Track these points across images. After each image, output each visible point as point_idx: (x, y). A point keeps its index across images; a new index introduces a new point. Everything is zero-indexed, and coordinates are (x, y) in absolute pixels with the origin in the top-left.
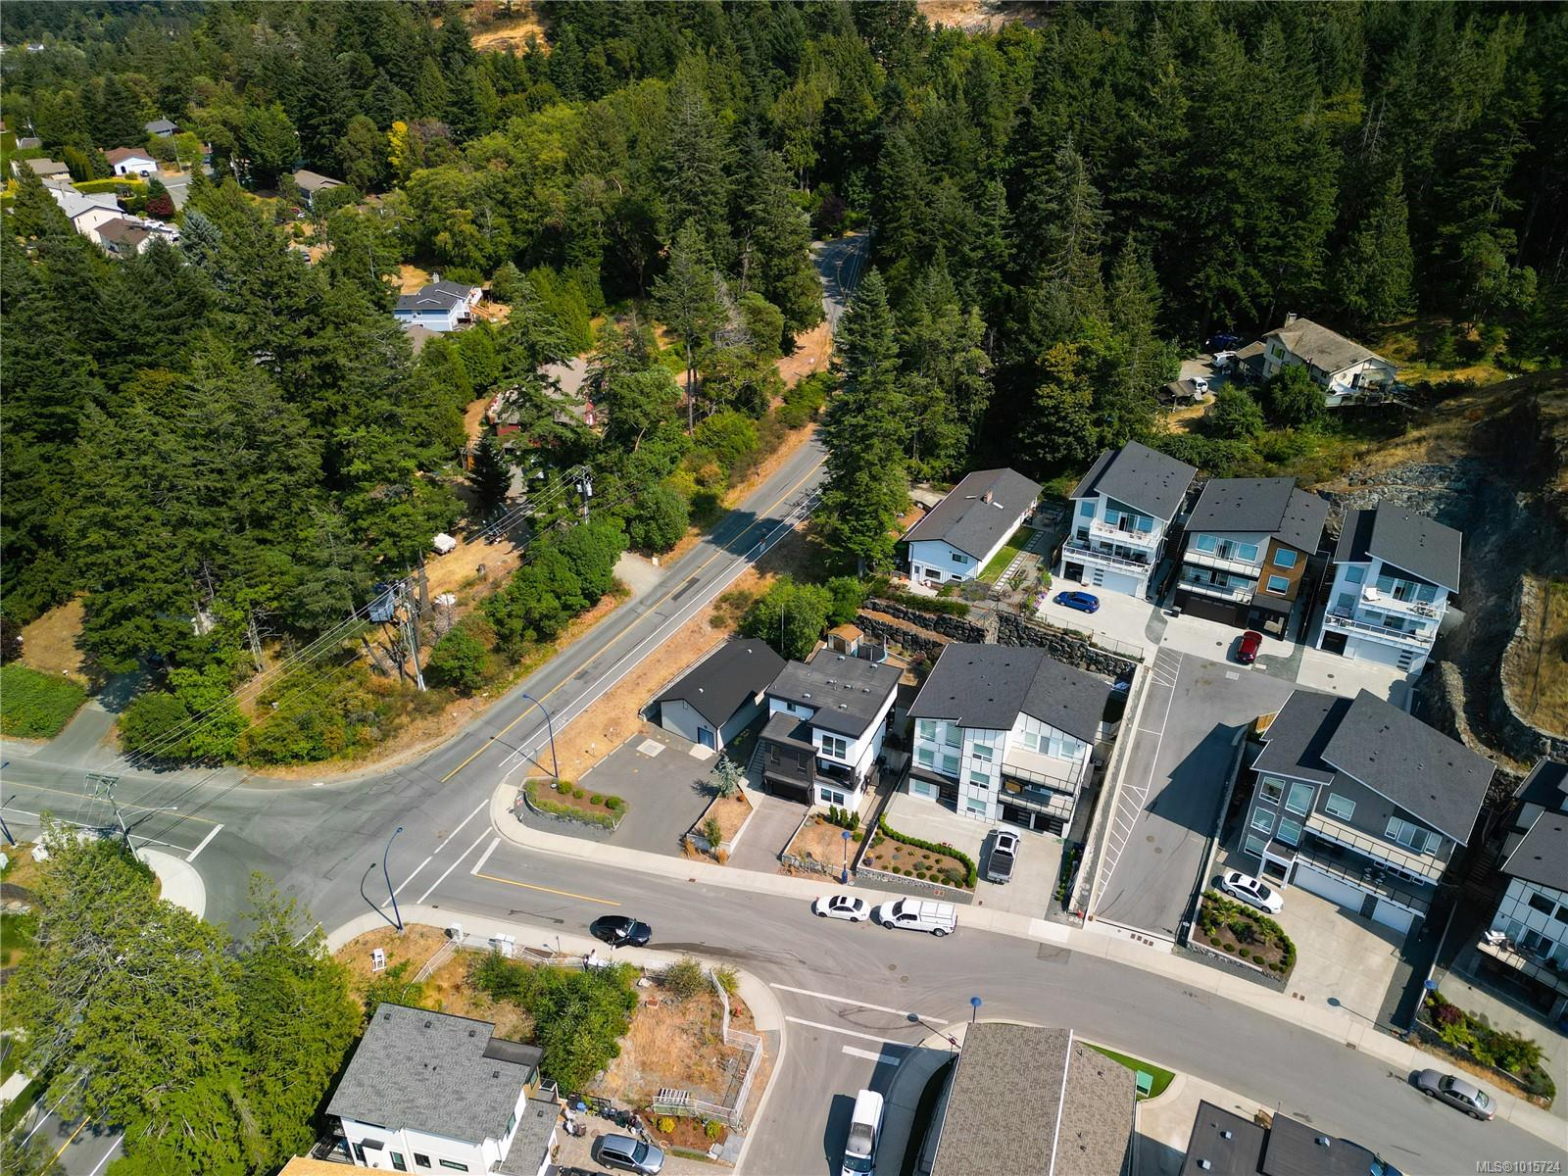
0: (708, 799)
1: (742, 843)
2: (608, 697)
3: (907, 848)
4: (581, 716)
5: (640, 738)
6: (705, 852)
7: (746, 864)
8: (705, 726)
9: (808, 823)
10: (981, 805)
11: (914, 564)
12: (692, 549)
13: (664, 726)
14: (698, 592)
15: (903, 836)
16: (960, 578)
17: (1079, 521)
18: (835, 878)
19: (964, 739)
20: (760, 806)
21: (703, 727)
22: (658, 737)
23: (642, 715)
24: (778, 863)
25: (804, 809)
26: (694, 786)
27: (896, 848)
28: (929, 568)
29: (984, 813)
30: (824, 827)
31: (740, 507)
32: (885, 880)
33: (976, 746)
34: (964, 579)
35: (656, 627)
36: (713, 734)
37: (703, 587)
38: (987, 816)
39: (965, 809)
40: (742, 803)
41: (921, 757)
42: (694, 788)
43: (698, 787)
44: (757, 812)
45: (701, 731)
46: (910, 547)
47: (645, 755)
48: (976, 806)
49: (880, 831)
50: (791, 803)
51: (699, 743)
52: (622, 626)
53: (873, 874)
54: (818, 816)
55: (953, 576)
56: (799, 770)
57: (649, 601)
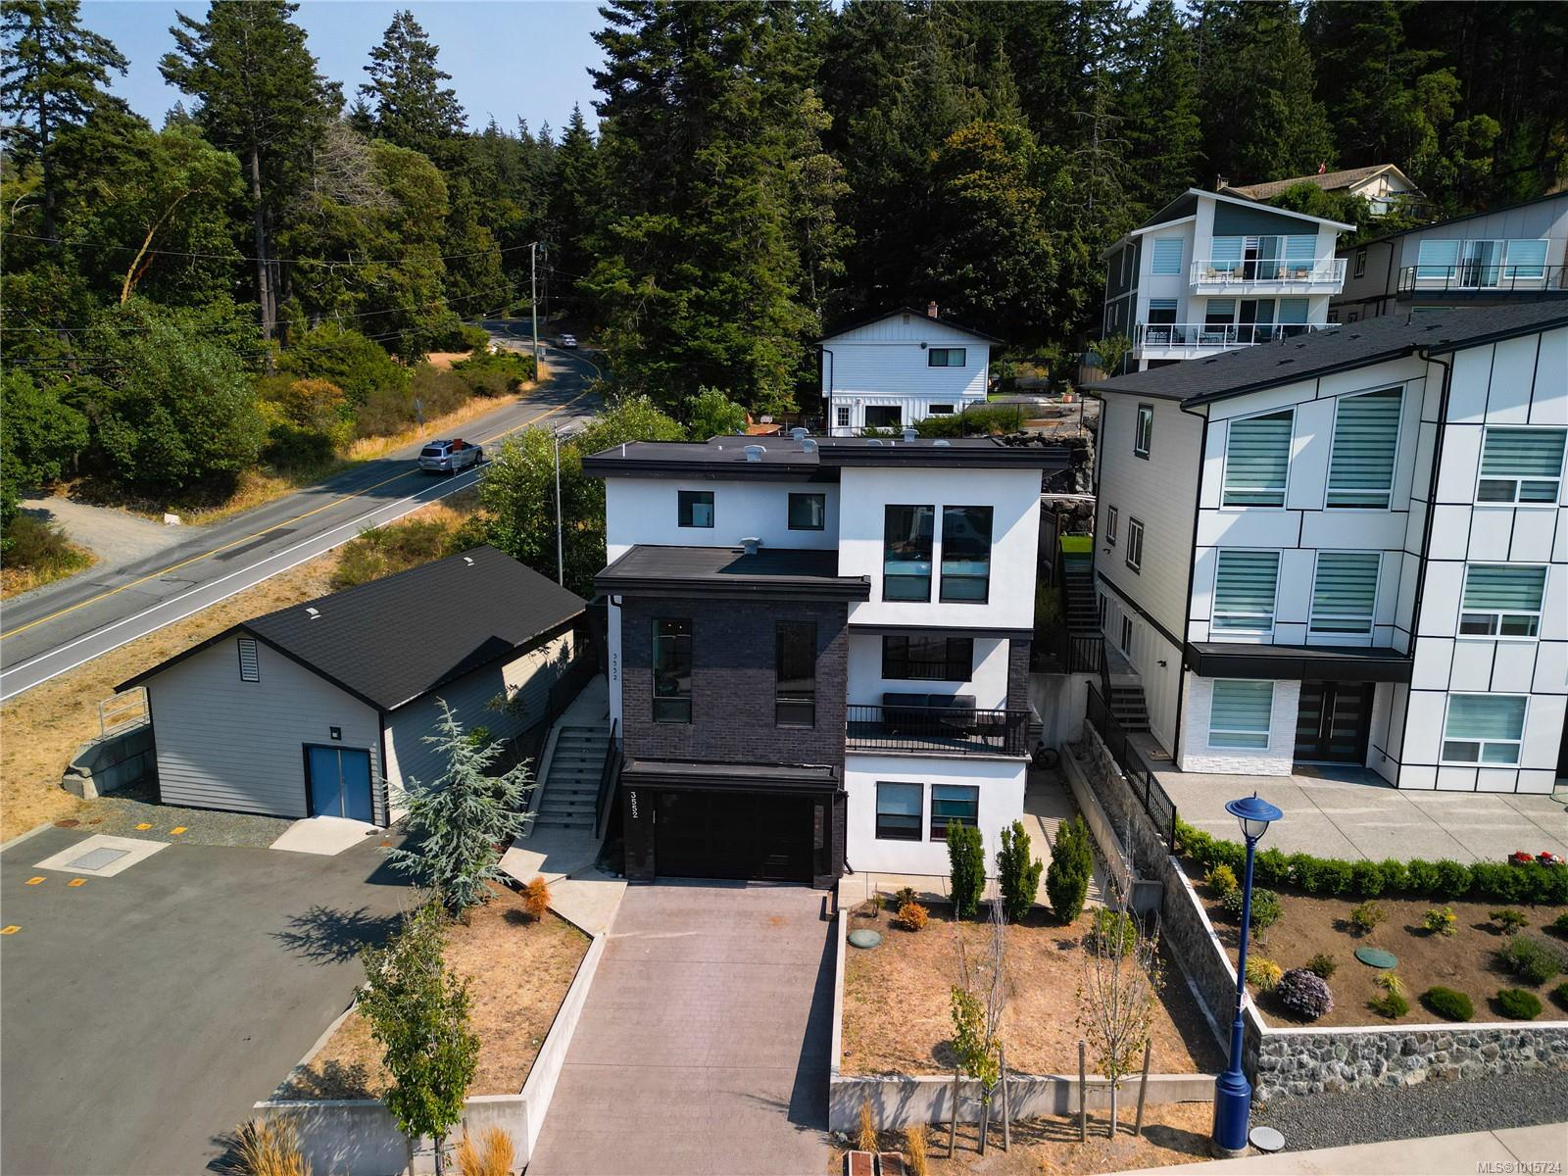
8: (333, 730)
9: (864, 937)
10: (1501, 719)
11: (837, 402)
12: (273, 502)
13: (167, 793)
14: (291, 543)
15: (1342, 864)
16: (949, 409)
17: (1151, 286)
18: (1158, 1135)
19: (1441, 424)
20: (618, 927)
21: (325, 739)
22: (142, 826)
23: (80, 773)
24: (812, 1137)
25: (810, 899)
26: (294, 931)
27: (1340, 926)
28: (874, 404)
29: (1512, 753)
30: (944, 935)
31: (387, 457)
32: (1416, 1077)
33: (1497, 437)
34: (958, 408)
35: (160, 600)
36: (367, 752)
37: (308, 537)
38: (1526, 759)
39: (1433, 754)
40: (535, 927)
41: (1225, 591)
42: (295, 938)
43: (314, 934)
44: (613, 947)
45: (317, 758)
46: (826, 357)
47: (74, 876)
48: (1479, 730)
49: (1225, 872)
50: (749, 891)
51: (312, 813)
52: (48, 609)
53: (1353, 1058)
54: (893, 903)
55: (933, 409)
56: (781, 713)
57: (146, 568)
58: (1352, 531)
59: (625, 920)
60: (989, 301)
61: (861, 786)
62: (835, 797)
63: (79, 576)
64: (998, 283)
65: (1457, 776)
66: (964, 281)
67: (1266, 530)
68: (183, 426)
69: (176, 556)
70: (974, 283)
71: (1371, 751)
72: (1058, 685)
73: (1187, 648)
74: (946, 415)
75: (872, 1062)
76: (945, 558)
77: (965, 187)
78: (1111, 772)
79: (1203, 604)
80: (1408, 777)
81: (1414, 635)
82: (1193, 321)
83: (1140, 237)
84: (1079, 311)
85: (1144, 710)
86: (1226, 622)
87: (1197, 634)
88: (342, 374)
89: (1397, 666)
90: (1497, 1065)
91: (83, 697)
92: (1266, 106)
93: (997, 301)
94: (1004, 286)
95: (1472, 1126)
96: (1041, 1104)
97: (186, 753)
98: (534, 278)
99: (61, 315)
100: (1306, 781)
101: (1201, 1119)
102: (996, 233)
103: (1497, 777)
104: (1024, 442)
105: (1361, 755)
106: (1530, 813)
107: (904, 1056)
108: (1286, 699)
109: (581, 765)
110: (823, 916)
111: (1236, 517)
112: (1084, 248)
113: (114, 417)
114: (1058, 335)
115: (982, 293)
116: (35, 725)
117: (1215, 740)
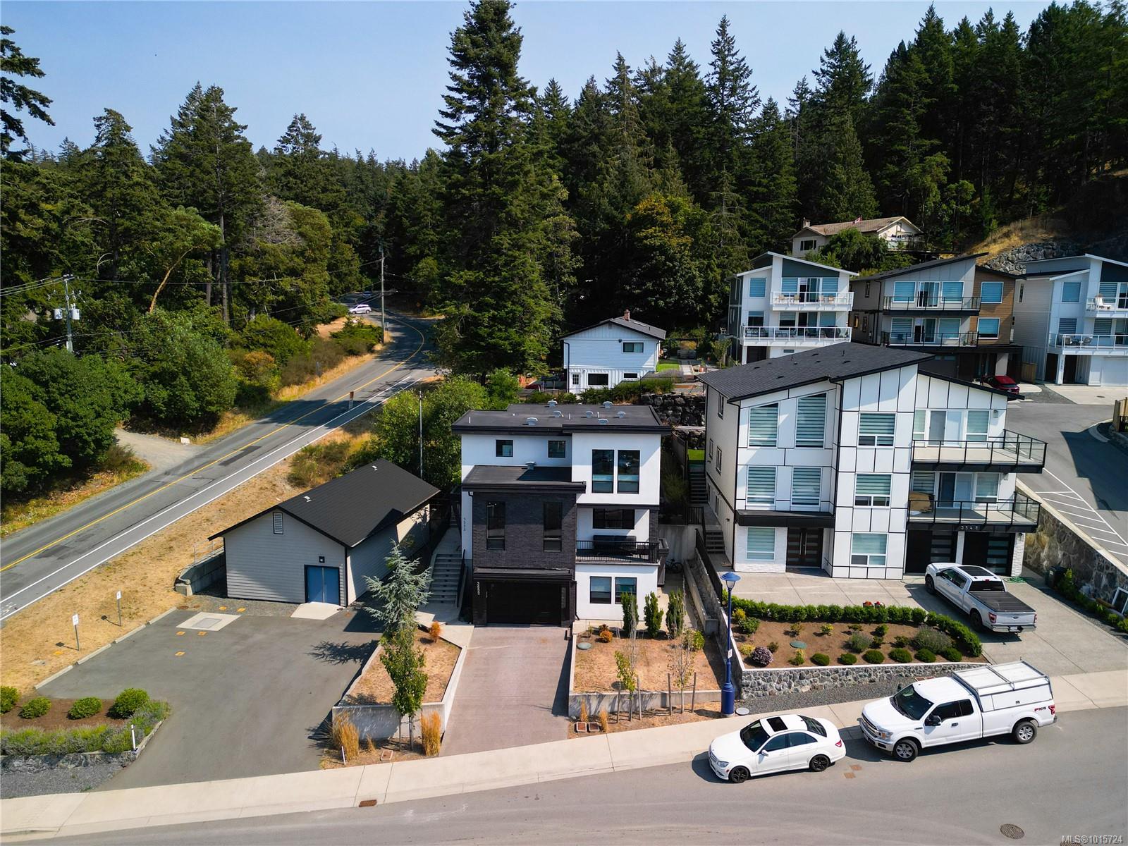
0: (353, 665)
1: (460, 706)
2: (109, 568)
3: (808, 629)
4: (49, 598)
5: (184, 613)
6: (381, 743)
7: (488, 739)
8: (320, 558)
9: (583, 645)
10: (877, 544)
11: (572, 372)
12: (241, 429)
13: (230, 592)
14: (261, 455)
15: (789, 607)
16: (635, 376)
17: (749, 304)
18: (700, 712)
19: (841, 411)
20: (472, 644)
21: (315, 561)
22: (221, 608)
23: (185, 583)
24: (561, 719)
25: (560, 632)
26: (317, 652)
27: (786, 633)
28: (593, 372)
29: (882, 560)
30: (619, 644)
31: (301, 398)
32: (806, 689)
33: (865, 417)
34: (641, 374)
35: (197, 490)
36: (338, 569)
37: (269, 451)
38: (889, 563)
39: (847, 561)
40: (433, 644)
41: (751, 487)
42: (318, 655)
43: (326, 653)
44: (470, 653)
45: (311, 573)
46: (566, 347)
47: (198, 631)
48: (867, 550)
49: (741, 612)
50: (531, 629)
51: (307, 601)
52: (134, 496)
53: (780, 681)
54: (597, 632)
55: (626, 375)
56: (546, 544)
57: (181, 471)
58: (808, 458)
59: (474, 641)
60: (662, 303)
61: (583, 579)
62: (570, 583)
63: (144, 477)
64: (665, 294)
65: (858, 571)
66: (648, 293)
67: (769, 458)
68: (194, 387)
69: (196, 464)
70: (652, 293)
71: (823, 560)
72: (681, 531)
73: (735, 512)
74: (634, 379)
75: (586, 689)
76: (619, 473)
77: (646, 238)
78: (704, 573)
79: (742, 492)
80: (836, 572)
81: (835, 506)
82: (773, 324)
83: (742, 277)
84: (716, 307)
85: (723, 543)
86: (751, 500)
87: (740, 506)
88: (272, 346)
89: (826, 520)
90: (838, 683)
91: (173, 544)
92: (833, 174)
93: (666, 303)
94: (670, 295)
95: (822, 703)
96: (655, 703)
97: (242, 570)
98: (383, 280)
99: (118, 322)
100: (791, 575)
101: (718, 707)
102: (664, 264)
103: (876, 572)
104: (674, 398)
105: (820, 564)
106: (887, 588)
107: (598, 686)
108: (781, 535)
109: (448, 573)
110: (566, 638)
111: (754, 452)
112: (719, 271)
113: (154, 383)
114: (703, 321)
115: (657, 299)
116: (152, 559)
117: (750, 556)
